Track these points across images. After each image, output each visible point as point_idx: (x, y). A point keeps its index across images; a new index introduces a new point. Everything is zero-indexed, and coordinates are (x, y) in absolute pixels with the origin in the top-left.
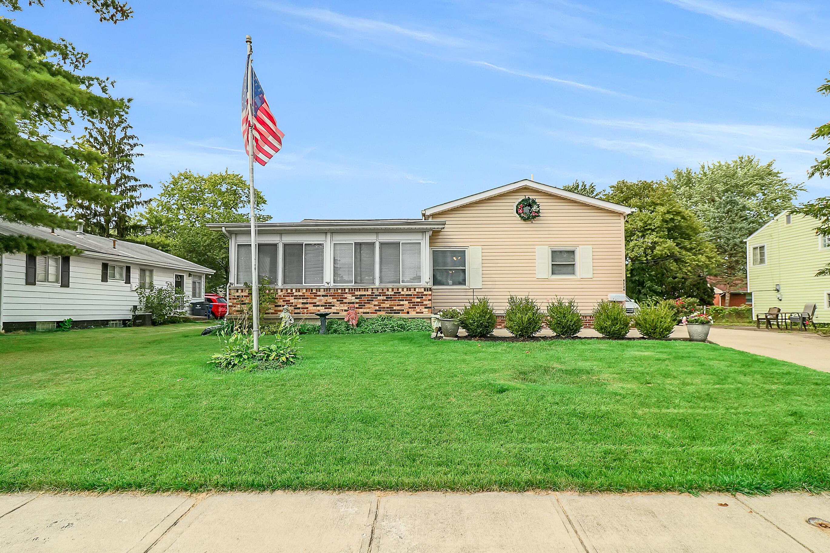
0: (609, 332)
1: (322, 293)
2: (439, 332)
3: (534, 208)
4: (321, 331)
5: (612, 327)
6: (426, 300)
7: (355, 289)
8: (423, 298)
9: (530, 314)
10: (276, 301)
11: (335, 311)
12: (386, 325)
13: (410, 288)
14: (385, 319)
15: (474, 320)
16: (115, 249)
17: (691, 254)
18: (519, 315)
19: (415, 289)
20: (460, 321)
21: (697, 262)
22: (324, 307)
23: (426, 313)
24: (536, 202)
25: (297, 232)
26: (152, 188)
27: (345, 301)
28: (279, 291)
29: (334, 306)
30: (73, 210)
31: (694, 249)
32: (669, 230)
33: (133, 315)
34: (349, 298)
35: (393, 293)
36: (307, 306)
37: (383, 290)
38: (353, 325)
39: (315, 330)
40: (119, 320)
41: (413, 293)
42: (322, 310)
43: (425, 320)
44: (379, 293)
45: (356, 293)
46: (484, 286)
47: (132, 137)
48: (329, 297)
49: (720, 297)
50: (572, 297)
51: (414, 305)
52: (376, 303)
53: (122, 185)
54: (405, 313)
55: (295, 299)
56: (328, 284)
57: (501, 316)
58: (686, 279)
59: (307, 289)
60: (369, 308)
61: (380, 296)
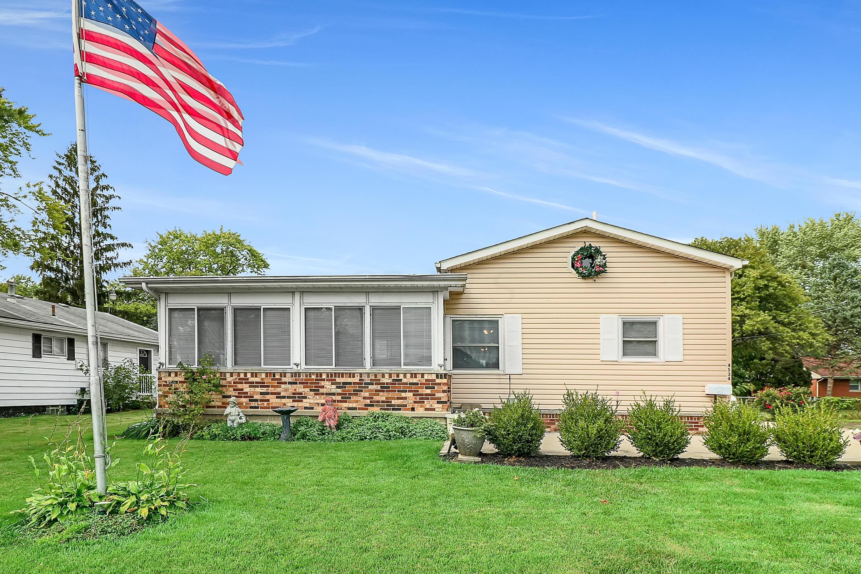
0: (734, 454)
1: (288, 379)
2: (453, 446)
3: (599, 260)
4: (282, 436)
5: (740, 446)
6: (438, 392)
7: (335, 373)
8: (434, 388)
9: (600, 422)
10: (224, 389)
11: (308, 405)
12: (378, 428)
13: (415, 374)
14: (378, 417)
15: (509, 430)
16: (54, 317)
17: (790, 331)
18: (582, 423)
19: (423, 376)
20: (485, 430)
21: (798, 341)
22: (291, 400)
23: (439, 410)
24: (601, 252)
25: (251, 291)
26: (132, 247)
27: (321, 391)
28: (228, 375)
29: (305, 398)
30: (41, 273)
31: (793, 323)
32: (762, 299)
33: (78, 400)
34: (328, 387)
35: (390, 381)
36: (268, 397)
37: (376, 376)
38: (330, 426)
39: (275, 434)
40: (62, 406)
41: (419, 380)
42: (289, 403)
43: (438, 420)
44: (371, 380)
45: (338, 380)
46: (525, 371)
47: (106, 188)
48: (298, 385)
49: (817, 384)
50: (671, 394)
51: (421, 399)
52: (367, 394)
53: (98, 245)
54: (408, 410)
55: (250, 387)
56: (297, 366)
57: (550, 414)
58: (776, 361)
59: (267, 373)
60: (357, 402)
61: (372, 384)
